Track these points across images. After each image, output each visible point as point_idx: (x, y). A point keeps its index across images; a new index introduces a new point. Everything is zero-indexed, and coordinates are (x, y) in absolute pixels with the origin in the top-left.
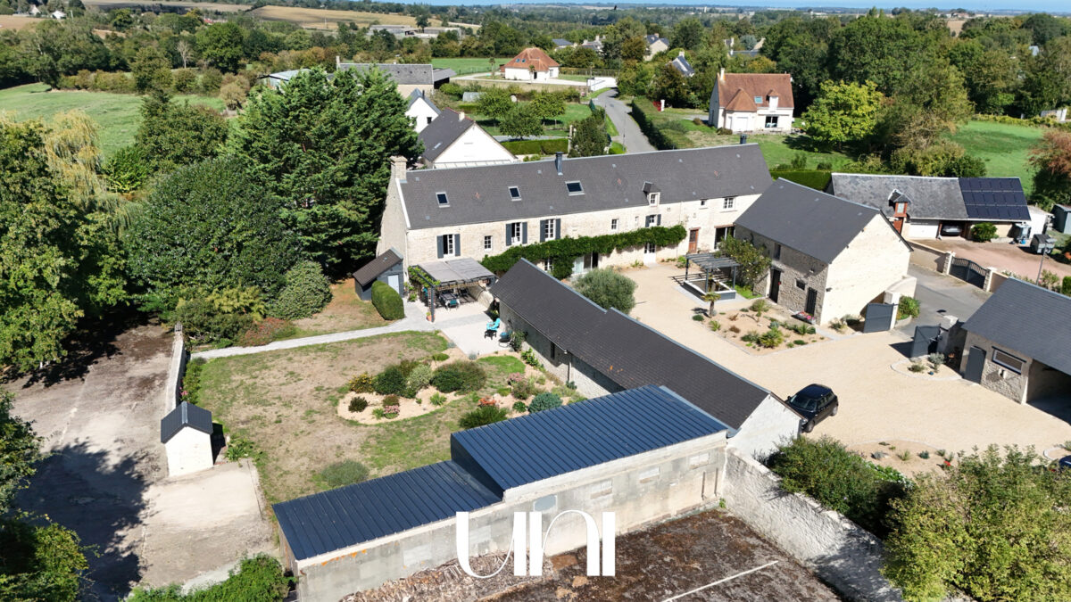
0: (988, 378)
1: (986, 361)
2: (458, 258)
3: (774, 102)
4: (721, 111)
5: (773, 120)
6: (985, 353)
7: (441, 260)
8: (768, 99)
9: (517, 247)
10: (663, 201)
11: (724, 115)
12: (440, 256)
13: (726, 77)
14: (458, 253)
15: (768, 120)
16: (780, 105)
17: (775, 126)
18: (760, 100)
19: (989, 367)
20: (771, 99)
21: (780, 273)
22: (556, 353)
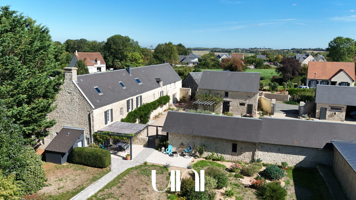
0: (328, 117)
1: (327, 111)
2: (113, 122)
3: (99, 62)
5: (99, 69)
6: (326, 109)
7: (107, 125)
9: (131, 112)
10: (164, 85)
12: (106, 123)
13: (78, 54)
14: (112, 121)
15: (98, 69)
16: (101, 63)
17: (100, 71)
18: (94, 62)
19: (328, 113)
20: (97, 61)
21: (228, 102)
22: (238, 148)
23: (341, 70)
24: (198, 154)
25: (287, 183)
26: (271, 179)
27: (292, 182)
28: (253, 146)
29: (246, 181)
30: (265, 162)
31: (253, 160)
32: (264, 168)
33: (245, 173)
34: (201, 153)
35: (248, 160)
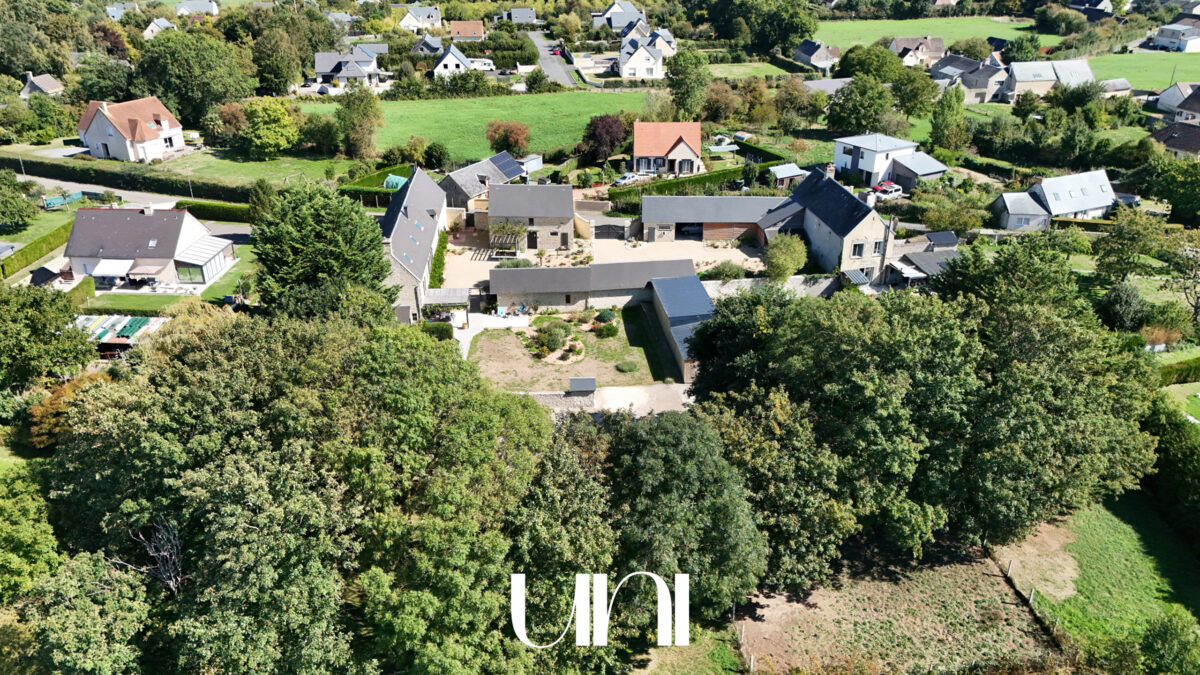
0: (657, 238)
1: (655, 231)
4: (128, 143)
5: (169, 141)
6: (654, 229)
8: (158, 122)
9: (431, 271)
11: (132, 145)
13: (109, 110)
15: (166, 142)
16: (172, 126)
17: (171, 145)
18: (153, 126)
19: (657, 233)
20: (161, 122)
21: (535, 233)
22: (572, 299)
23: (680, 140)
24: (532, 311)
25: (618, 323)
26: (604, 321)
27: (621, 321)
28: (586, 295)
29: (586, 327)
30: (597, 308)
31: (586, 308)
32: (597, 314)
33: (583, 321)
34: (536, 309)
35: (582, 309)
